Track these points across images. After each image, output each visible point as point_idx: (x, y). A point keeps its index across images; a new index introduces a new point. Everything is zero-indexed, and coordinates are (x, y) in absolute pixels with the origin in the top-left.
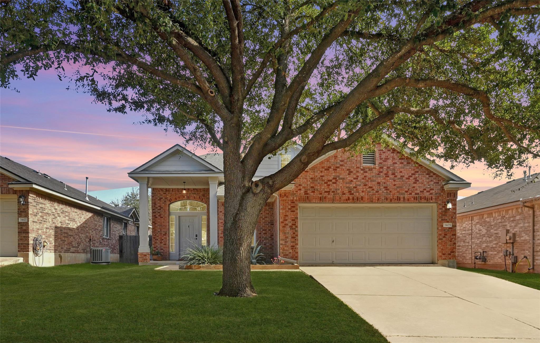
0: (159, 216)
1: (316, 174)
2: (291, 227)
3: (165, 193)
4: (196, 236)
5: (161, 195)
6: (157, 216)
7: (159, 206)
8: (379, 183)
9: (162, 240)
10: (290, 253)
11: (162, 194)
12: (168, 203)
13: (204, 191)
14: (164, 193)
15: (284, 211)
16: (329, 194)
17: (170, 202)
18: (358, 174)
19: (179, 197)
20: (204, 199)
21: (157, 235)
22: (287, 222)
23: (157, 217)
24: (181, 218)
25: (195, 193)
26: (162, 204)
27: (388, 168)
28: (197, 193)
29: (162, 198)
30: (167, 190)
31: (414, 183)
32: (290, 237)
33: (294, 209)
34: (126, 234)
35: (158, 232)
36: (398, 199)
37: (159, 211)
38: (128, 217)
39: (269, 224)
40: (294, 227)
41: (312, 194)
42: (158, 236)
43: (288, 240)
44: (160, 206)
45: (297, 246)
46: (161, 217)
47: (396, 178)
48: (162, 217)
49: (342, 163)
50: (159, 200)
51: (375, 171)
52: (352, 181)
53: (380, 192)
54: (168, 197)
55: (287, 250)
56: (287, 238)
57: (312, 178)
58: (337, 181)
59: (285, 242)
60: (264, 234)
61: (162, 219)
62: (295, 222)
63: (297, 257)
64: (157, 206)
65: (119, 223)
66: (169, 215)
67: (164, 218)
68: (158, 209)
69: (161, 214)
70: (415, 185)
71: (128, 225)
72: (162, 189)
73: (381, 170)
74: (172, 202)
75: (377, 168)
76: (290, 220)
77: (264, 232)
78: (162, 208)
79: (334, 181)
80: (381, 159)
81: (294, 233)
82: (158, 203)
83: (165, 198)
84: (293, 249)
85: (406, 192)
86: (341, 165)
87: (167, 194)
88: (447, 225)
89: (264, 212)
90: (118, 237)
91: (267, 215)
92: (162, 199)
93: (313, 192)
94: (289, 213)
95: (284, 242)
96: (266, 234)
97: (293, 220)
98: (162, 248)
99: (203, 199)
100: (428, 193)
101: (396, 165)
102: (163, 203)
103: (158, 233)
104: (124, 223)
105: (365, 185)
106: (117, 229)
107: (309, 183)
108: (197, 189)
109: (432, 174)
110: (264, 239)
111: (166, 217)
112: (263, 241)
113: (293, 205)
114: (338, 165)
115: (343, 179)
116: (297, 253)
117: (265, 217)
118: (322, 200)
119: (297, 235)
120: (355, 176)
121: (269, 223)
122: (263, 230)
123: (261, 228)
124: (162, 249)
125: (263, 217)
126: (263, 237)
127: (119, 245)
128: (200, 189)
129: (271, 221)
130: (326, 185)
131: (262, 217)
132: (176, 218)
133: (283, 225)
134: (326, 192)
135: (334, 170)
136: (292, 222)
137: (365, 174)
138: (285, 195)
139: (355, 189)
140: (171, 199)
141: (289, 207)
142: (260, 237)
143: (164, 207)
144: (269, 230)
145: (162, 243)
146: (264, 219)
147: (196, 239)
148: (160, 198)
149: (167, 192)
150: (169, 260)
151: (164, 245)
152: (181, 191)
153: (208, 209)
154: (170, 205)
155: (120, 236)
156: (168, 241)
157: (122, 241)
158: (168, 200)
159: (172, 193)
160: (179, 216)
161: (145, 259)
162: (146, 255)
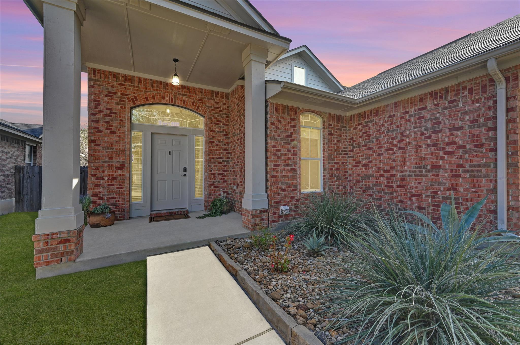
0: (107, 129)
3: (123, 85)
4: (185, 170)
5: (112, 87)
6: (102, 128)
7: (107, 109)
11: (115, 84)
12: (129, 104)
13: (202, 92)
14: (120, 84)
17: (134, 103)
19: (154, 98)
20: (202, 107)
23: (101, 132)
24: (156, 137)
25: (186, 95)
26: (115, 105)
28: (188, 94)
29: (115, 93)
30: (125, 78)
35: (105, 162)
37: (107, 119)
39: (343, 153)
42: (103, 171)
44: (111, 109)
46: (111, 132)
48: (115, 133)
50: (107, 96)
54: (128, 92)
61: (115, 135)
64: (101, 108)
65: (15, 145)
66: (131, 127)
67: (118, 133)
68: (106, 115)
69: (112, 126)
72: (115, 75)
74: (136, 104)
77: (336, 166)
78: (115, 113)
82: (105, 102)
83: (122, 94)
87: (128, 87)
89: (336, 132)
90: (13, 170)
91: (340, 139)
92: (115, 96)
96: (338, 169)
98: (114, 196)
99: (198, 107)
102: (117, 104)
104: (31, 147)
106: (9, 156)
110: (337, 179)
111: (124, 133)
112: (335, 182)
117: (337, 141)
121: (342, 151)
122: (335, 163)
123: (333, 160)
125: (335, 141)
126: (335, 176)
127: (15, 181)
128: (195, 89)
129: (344, 148)
131: (334, 141)
132: (145, 136)
140: (135, 97)
142: (332, 176)
143: (119, 112)
144: (343, 163)
145: (113, 185)
146: (335, 144)
147: (185, 175)
148: (110, 93)
149: (127, 84)
150: (130, 218)
151: (118, 188)
152: (157, 86)
153: (206, 125)
154: (134, 111)
155: (16, 166)
156: (127, 181)
157: (21, 175)
158: (128, 99)
159: (138, 87)
160: (152, 134)
161: (62, 254)
162: (66, 241)
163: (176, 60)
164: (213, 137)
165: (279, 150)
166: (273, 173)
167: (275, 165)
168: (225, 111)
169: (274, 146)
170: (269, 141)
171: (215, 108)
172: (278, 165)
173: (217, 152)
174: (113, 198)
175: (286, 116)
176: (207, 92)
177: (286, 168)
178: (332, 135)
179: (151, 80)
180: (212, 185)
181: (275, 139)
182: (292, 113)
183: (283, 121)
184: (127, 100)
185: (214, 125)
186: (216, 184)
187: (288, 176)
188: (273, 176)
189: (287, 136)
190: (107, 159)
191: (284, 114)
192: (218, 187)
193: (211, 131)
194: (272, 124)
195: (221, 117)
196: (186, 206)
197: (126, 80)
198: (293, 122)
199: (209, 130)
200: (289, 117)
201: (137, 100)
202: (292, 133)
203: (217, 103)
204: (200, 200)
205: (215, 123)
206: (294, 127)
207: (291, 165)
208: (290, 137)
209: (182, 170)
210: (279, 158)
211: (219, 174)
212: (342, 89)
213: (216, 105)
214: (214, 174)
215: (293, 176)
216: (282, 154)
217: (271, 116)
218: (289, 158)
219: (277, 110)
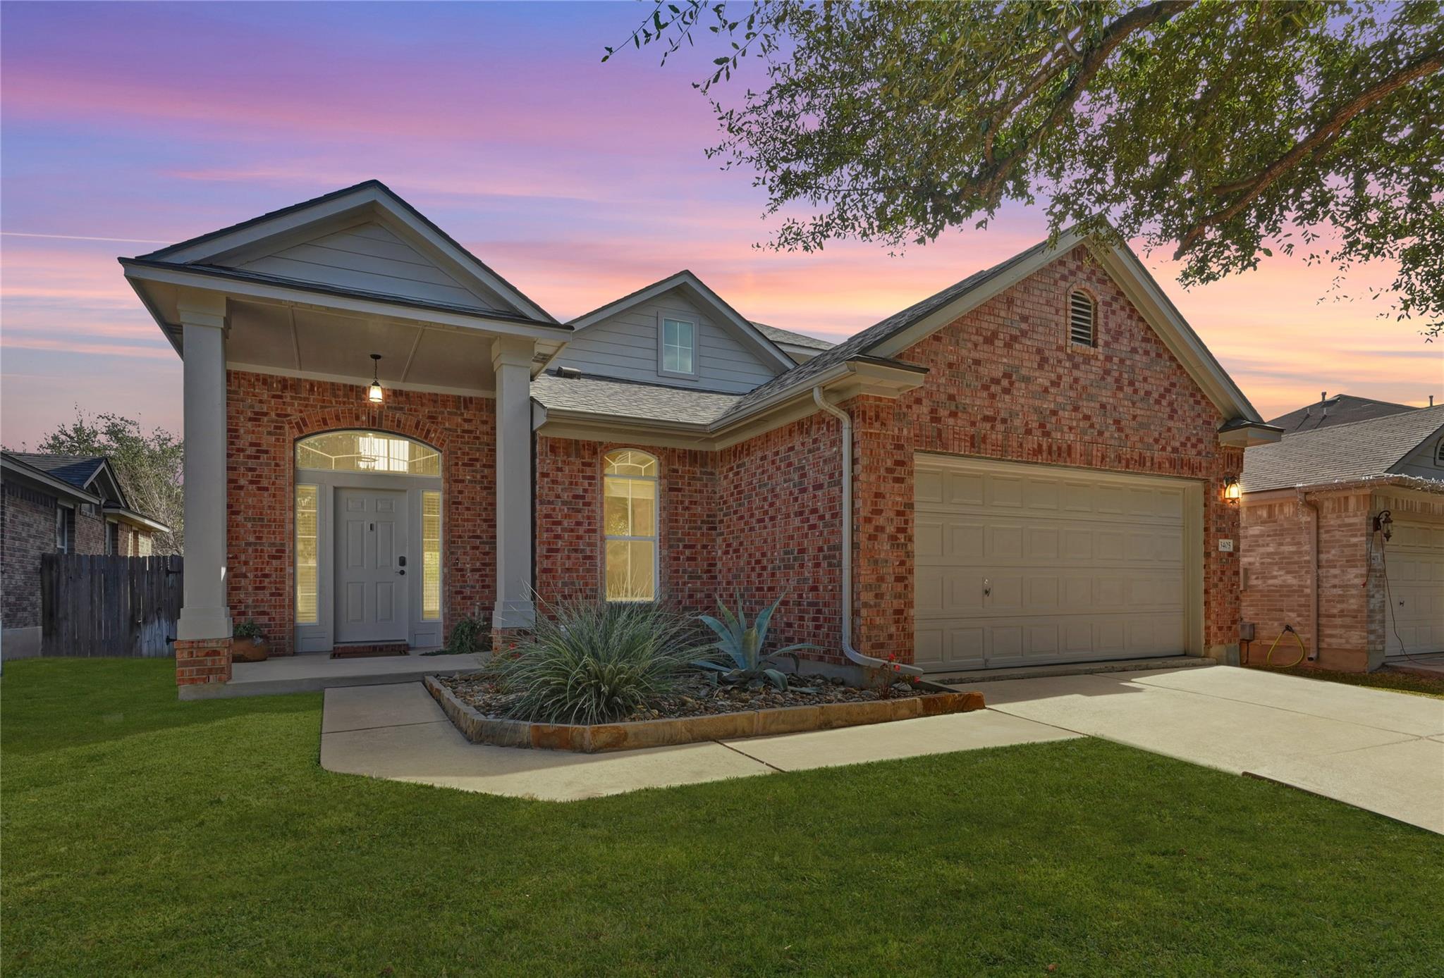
0: (251, 482)
1: (964, 352)
2: (893, 538)
3: (280, 397)
4: (403, 561)
5: (261, 402)
6: (242, 482)
7: (252, 444)
8: (1103, 406)
9: (266, 576)
10: (891, 637)
11: (265, 397)
12: (290, 433)
13: (435, 402)
14: (274, 397)
15: (873, 478)
16: (993, 428)
17: (301, 431)
18: (1061, 371)
19: (338, 419)
20: (435, 431)
21: (243, 558)
22: (880, 521)
23: (241, 488)
24: (344, 495)
25: (401, 409)
26: (265, 436)
27: (1122, 361)
28: (407, 407)
29: (266, 414)
30: (285, 383)
31: (1171, 417)
32: (891, 579)
33: (900, 471)
34: (71, 549)
36: (1141, 461)
37: (251, 463)
38: (80, 488)
39: (705, 527)
40: (901, 536)
41: (951, 421)
42: (246, 563)
43: (884, 586)
44: (258, 445)
45: (912, 612)
46: (259, 489)
47: (1136, 398)
48: (266, 489)
49: (1024, 326)
50: (250, 419)
51: (1096, 367)
52: (1046, 390)
53: (1107, 434)
54: (289, 410)
55: (881, 628)
56: (881, 579)
57: (950, 365)
58: (1011, 384)
59: (877, 596)
60: (689, 559)
61: (266, 494)
62: (906, 522)
63: (910, 652)
64: (241, 444)
65: (42, 509)
66: (295, 480)
67: (272, 491)
68: (249, 457)
69: (260, 476)
70: (1171, 424)
71: (78, 518)
72: (265, 380)
73: (1108, 365)
74: (306, 431)
75: (1101, 357)
76: (892, 514)
77: (687, 552)
78: (267, 452)
79: (1005, 383)
80: (1108, 331)
81: (902, 563)
82: (247, 432)
83: (278, 415)
84: (897, 622)
85: (1156, 441)
86: (1024, 333)
87: (287, 400)
88: (1225, 545)
89: (689, 484)
90: (37, 563)
91: (697, 497)
92: (266, 419)
93: (953, 414)
94: (886, 487)
95: (871, 595)
96: (694, 559)
97: (899, 513)
98: (266, 609)
99: (429, 431)
100: (1194, 452)
101: (1137, 357)
102: (269, 433)
103: (245, 551)
104: (64, 509)
105: (1076, 409)
106: (33, 532)
107: (943, 380)
108: (407, 394)
109: (1199, 397)
110: (690, 577)
111: (282, 489)
112: (684, 584)
113: (899, 456)
114: (1016, 332)
115: (1026, 380)
116: (911, 636)
117: (691, 502)
118: (976, 445)
119: (911, 571)
120: (1053, 376)
121: (703, 522)
122: (685, 547)
123: (679, 540)
124: (264, 613)
125: (687, 504)
126: (685, 571)
127: (43, 588)
128: (421, 396)
129: (708, 516)
130: (985, 394)
131: (682, 502)
132: (322, 494)
133: (870, 529)
134: (986, 419)
135: (1005, 345)
136: (899, 521)
137: (1076, 373)
138: (877, 417)
139: (1054, 420)
140: (303, 420)
141: (889, 463)
142: (677, 571)
143: (273, 450)
144: (704, 547)
145: (261, 588)
146: (687, 508)
147: (402, 573)
148: (256, 413)
149: (288, 395)
150: (294, 654)
152: (345, 396)
153: (446, 469)
154: (299, 445)
155: (43, 555)
156: (288, 582)
157: (54, 574)
158: (290, 423)
159: (308, 399)
160: (335, 489)
161: (210, 671)
162: (215, 653)
163: (376, 357)
164: (460, 492)
165: (559, 523)
166: (546, 564)
167: (549, 550)
168: (485, 438)
169: (547, 516)
170: (538, 507)
171: (464, 431)
172: (557, 550)
173: (469, 525)
175: (572, 459)
176: (444, 400)
177: (573, 555)
178: (679, 490)
179: (333, 384)
180: (457, 593)
181: (549, 503)
182: (586, 453)
183: (567, 469)
184: (287, 427)
185: (461, 468)
186: (468, 592)
187: (577, 571)
188: (545, 571)
189: (576, 497)
190: (252, 539)
191: (569, 455)
192: (471, 598)
193: (456, 481)
194: (544, 475)
195: (478, 450)
196: (403, 636)
197: (285, 387)
198: (588, 469)
199: (452, 479)
200: (578, 462)
201: (305, 425)
202: (585, 491)
203: (469, 421)
204: (433, 624)
205: (464, 464)
206: (593, 478)
207: (582, 551)
208: (583, 497)
209: (396, 562)
210: (558, 537)
211: (473, 570)
212: (790, 365)
213: (466, 426)
214: (461, 570)
215: (588, 571)
216: (564, 530)
217: (542, 461)
218: (579, 537)
219: (553, 449)
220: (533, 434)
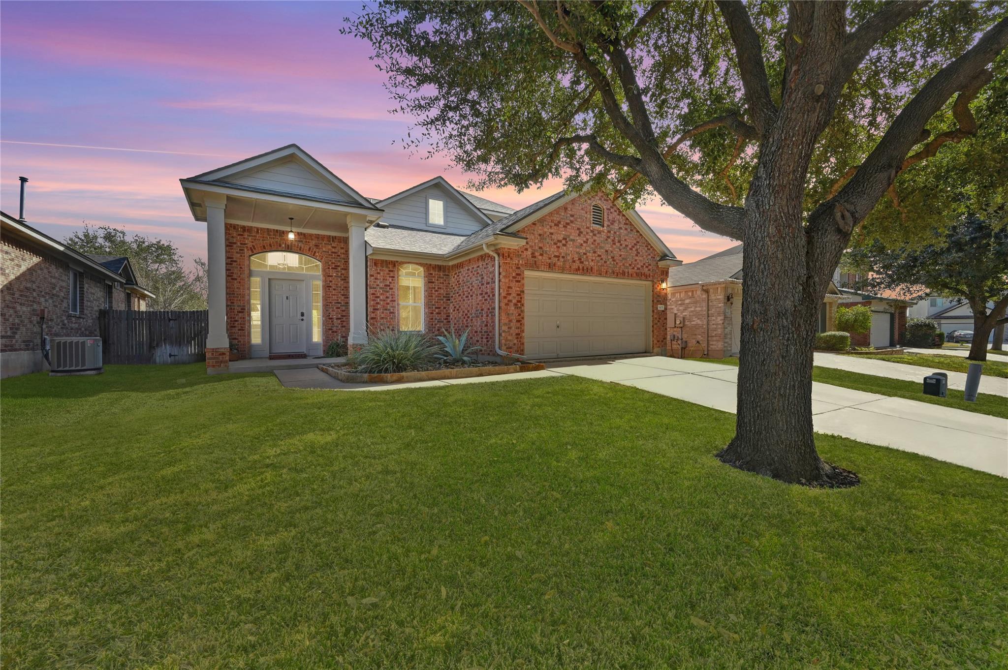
1: (546, 230)
2: (515, 305)
3: (242, 235)
4: (302, 314)
5: (233, 237)
8: (607, 251)
10: (515, 344)
12: (247, 253)
13: (318, 238)
15: (507, 280)
16: (558, 260)
17: (252, 251)
18: (588, 237)
20: (319, 252)
22: (510, 298)
24: (273, 283)
25: (302, 241)
26: (235, 254)
27: (615, 233)
28: (304, 240)
29: (235, 243)
30: (244, 229)
31: (637, 255)
32: (514, 321)
33: (519, 278)
34: (111, 307)
35: (228, 306)
36: (623, 273)
37: (228, 267)
38: (116, 273)
39: (445, 299)
40: (519, 304)
41: (540, 257)
43: (512, 324)
44: (232, 258)
45: (523, 334)
46: (232, 279)
47: (621, 247)
48: (236, 279)
49: (572, 219)
51: (604, 235)
52: (582, 245)
53: (608, 262)
54: (246, 242)
55: (510, 341)
56: (510, 321)
57: (540, 235)
58: (567, 242)
59: (509, 328)
60: (438, 313)
61: (235, 281)
62: (521, 298)
63: (522, 350)
65: (98, 285)
66: (250, 274)
67: (239, 280)
68: (228, 264)
69: (233, 273)
70: (637, 258)
71: (114, 290)
72: (235, 227)
73: (609, 235)
74: (255, 252)
75: (606, 231)
76: (515, 295)
77: (437, 310)
78: (236, 261)
79: (564, 242)
80: (609, 220)
81: (519, 315)
83: (241, 244)
84: (517, 338)
85: (630, 265)
86: (572, 222)
87: (246, 236)
88: (661, 307)
89: (438, 280)
90: (97, 313)
91: (441, 286)
92: (235, 247)
93: (541, 255)
94: (512, 284)
95: (506, 327)
96: (440, 313)
97: (518, 295)
98: (236, 337)
99: (315, 252)
100: (647, 269)
101: (622, 231)
102: (237, 253)
104: (107, 285)
105: (595, 252)
106: (95, 297)
107: (537, 241)
108: (304, 235)
109: (649, 247)
110: (438, 322)
111: (243, 279)
112: (435, 324)
113: (518, 271)
114: (568, 221)
115: (573, 240)
116: (523, 344)
117: (438, 288)
118: (551, 267)
119: (523, 318)
120: (585, 239)
121: (444, 297)
122: (435, 308)
123: (433, 305)
126: (436, 319)
127: (100, 326)
128: (311, 235)
129: (446, 294)
130: (555, 246)
131: (435, 288)
132: (263, 282)
133: (506, 301)
134: (555, 256)
135: (564, 226)
136: (518, 298)
137: (595, 238)
138: (509, 256)
139: (585, 256)
140: (253, 246)
141: (514, 274)
142: (432, 319)
143: (238, 260)
144: (444, 308)
145: (235, 327)
146: (436, 291)
147: (302, 320)
148: (230, 243)
149: (246, 234)
150: (251, 358)
151: (239, 330)
152: (274, 235)
153: (324, 270)
154: (252, 258)
155: (100, 310)
156: (247, 324)
157: (107, 320)
158: (247, 247)
159: (255, 236)
160: (269, 279)
161: (221, 362)
162: (224, 354)
163: (291, 219)
164: (331, 281)
165: (378, 297)
166: (373, 315)
167: (374, 309)
168: (343, 256)
169: (373, 294)
170: (369, 290)
171: (332, 252)
172: (377, 309)
173: (335, 297)
174: (235, 339)
175: (384, 269)
176: (323, 237)
177: (385, 311)
178: (433, 283)
179: (268, 229)
180: (330, 329)
181: (374, 288)
182: (390, 266)
183: (382, 273)
184: (246, 250)
185: (331, 270)
186: (334, 329)
187: (387, 318)
188: (372, 318)
189: (386, 285)
191: (383, 267)
192: (336, 332)
193: (329, 276)
194: (371, 276)
195: (339, 261)
196: (303, 350)
197: (244, 231)
198: (391, 273)
199: (327, 275)
200: (387, 270)
201: (255, 249)
202: (390, 283)
203: (335, 247)
204: (318, 344)
205: (332, 268)
206: (393, 277)
207: (389, 310)
208: (389, 286)
209: (299, 314)
210: (378, 303)
211: (337, 319)
212: (489, 222)
213: (333, 250)
214: (331, 319)
215: (392, 319)
216: (381, 300)
217: (371, 269)
218: (388, 304)
219: (376, 264)
220: (366, 257)
